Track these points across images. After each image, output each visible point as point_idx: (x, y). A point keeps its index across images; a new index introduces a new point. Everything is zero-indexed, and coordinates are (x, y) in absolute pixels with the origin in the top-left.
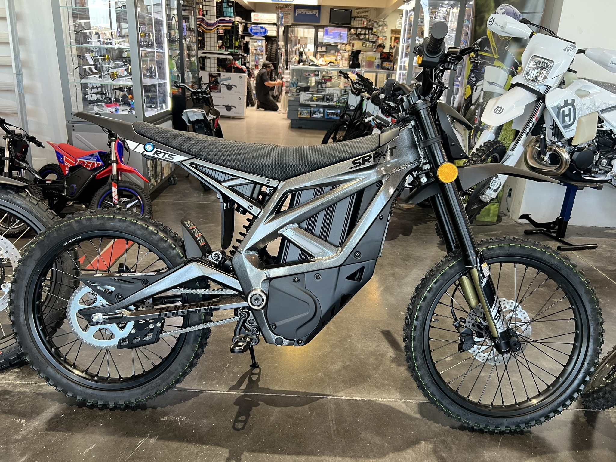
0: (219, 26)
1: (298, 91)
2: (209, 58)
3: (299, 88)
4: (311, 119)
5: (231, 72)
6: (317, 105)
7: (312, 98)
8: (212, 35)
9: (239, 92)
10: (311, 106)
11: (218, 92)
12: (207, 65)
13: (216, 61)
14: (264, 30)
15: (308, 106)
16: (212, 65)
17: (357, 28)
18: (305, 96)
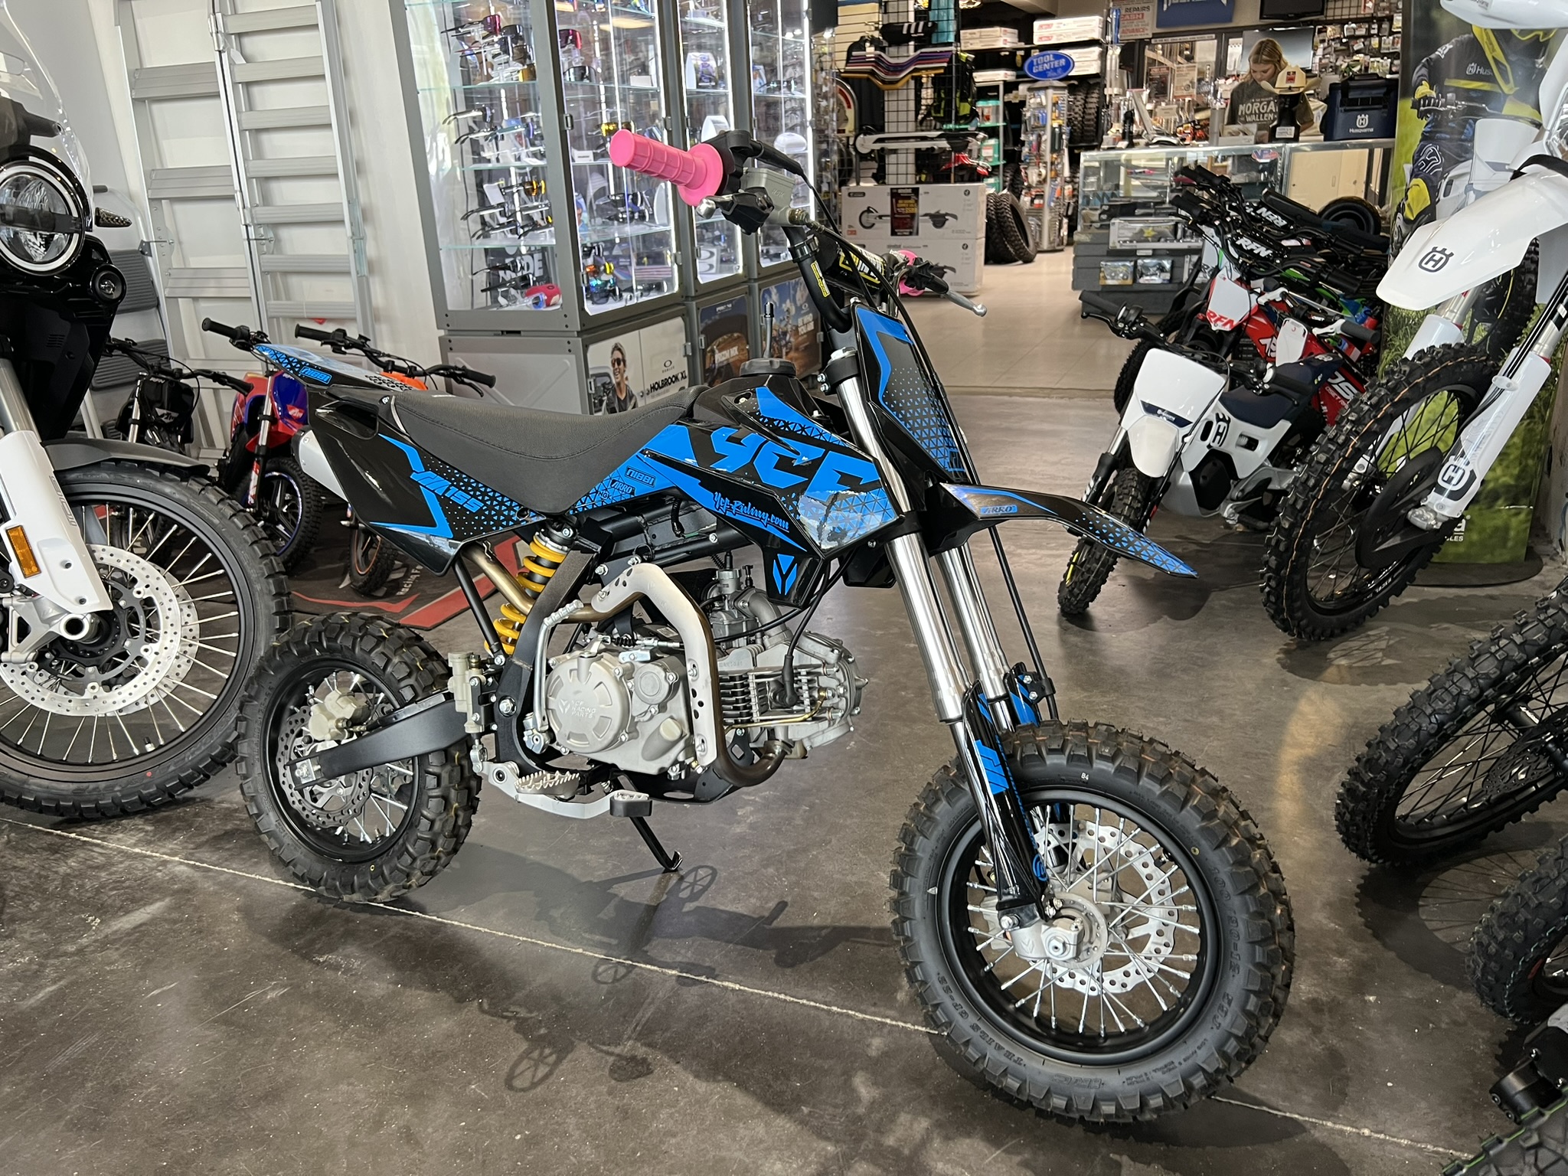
0: (916, 70)
1: (1104, 217)
2: (895, 151)
3: (1106, 208)
4: (1136, 287)
5: (949, 182)
6: (1154, 250)
7: (1142, 231)
8: (903, 95)
9: (962, 232)
10: (1139, 253)
11: (911, 234)
12: (890, 169)
13: (911, 158)
14: (1063, 62)
15: (1130, 254)
16: (902, 169)
17: (1342, 23)
18: (1123, 228)
